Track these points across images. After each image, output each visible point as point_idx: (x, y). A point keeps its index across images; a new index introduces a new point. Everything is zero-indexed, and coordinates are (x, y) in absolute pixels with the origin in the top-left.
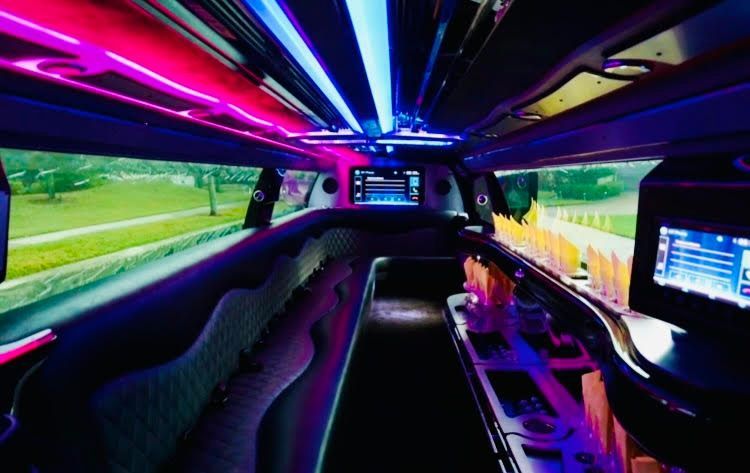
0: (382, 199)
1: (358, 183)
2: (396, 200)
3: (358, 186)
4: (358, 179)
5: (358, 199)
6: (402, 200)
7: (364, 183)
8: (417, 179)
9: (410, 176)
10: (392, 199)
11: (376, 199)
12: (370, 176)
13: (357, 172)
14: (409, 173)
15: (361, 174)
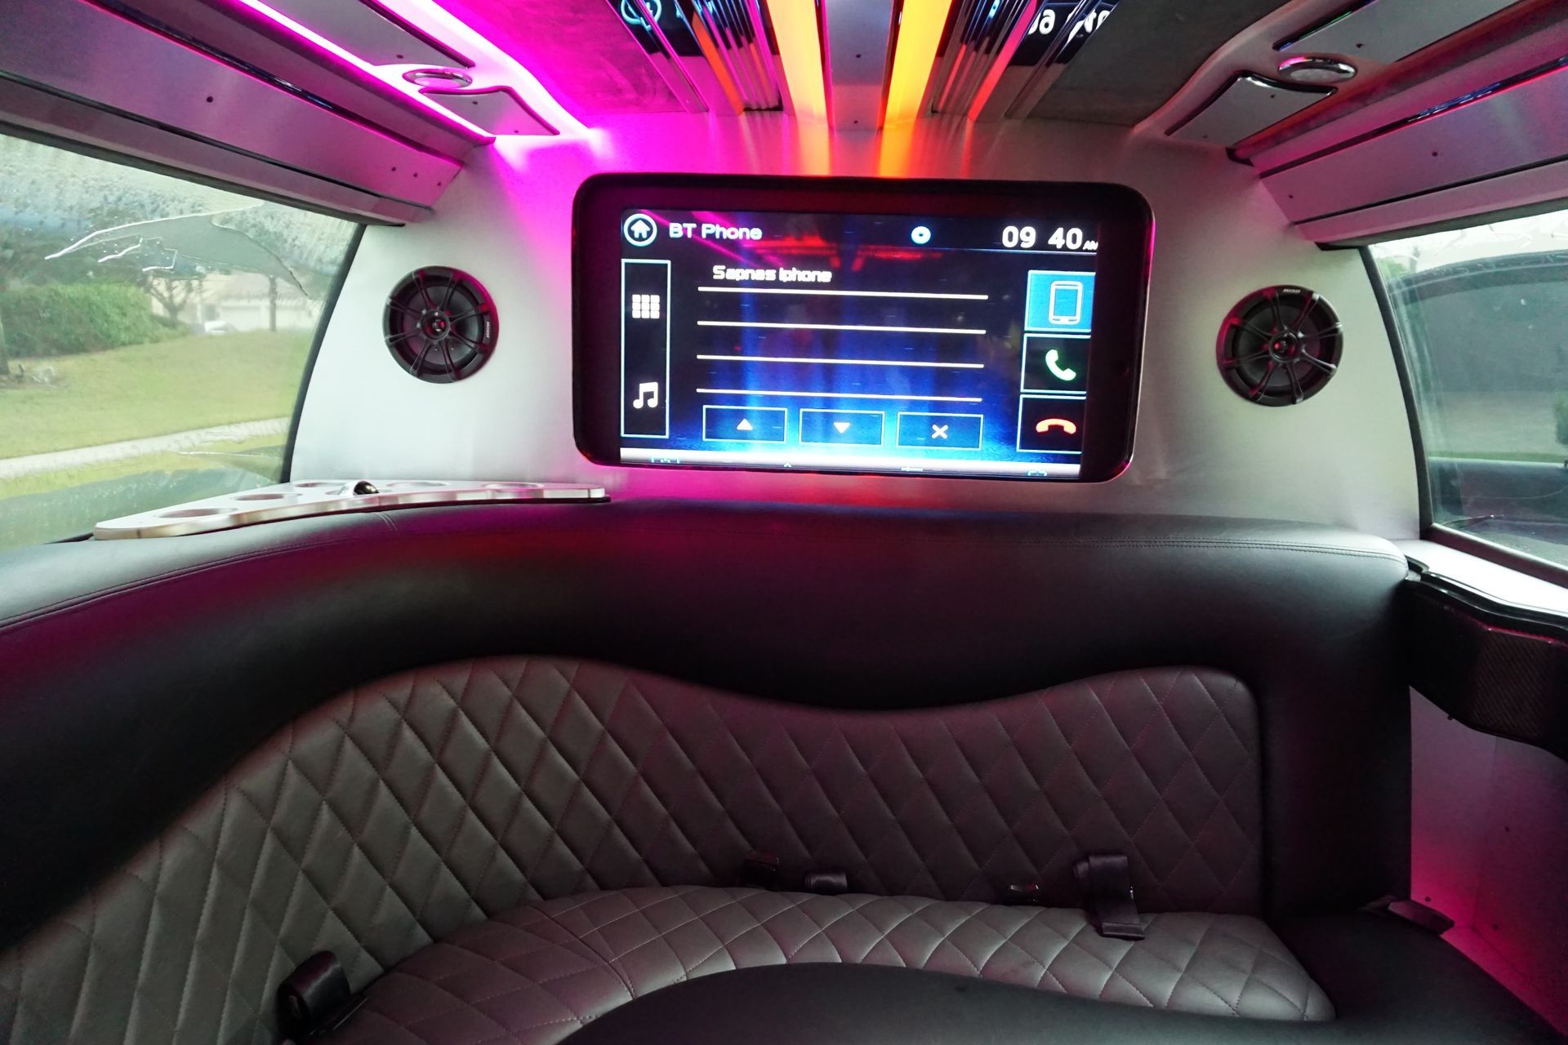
0: (820, 427)
1: (646, 306)
2: (913, 433)
3: (645, 331)
4: (647, 281)
5: (647, 422)
6: (966, 434)
7: (688, 305)
8: (1080, 286)
9: (1025, 262)
10: (891, 428)
11: (772, 428)
12: (733, 253)
13: (639, 227)
14: (1019, 237)
15: (663, 245)
